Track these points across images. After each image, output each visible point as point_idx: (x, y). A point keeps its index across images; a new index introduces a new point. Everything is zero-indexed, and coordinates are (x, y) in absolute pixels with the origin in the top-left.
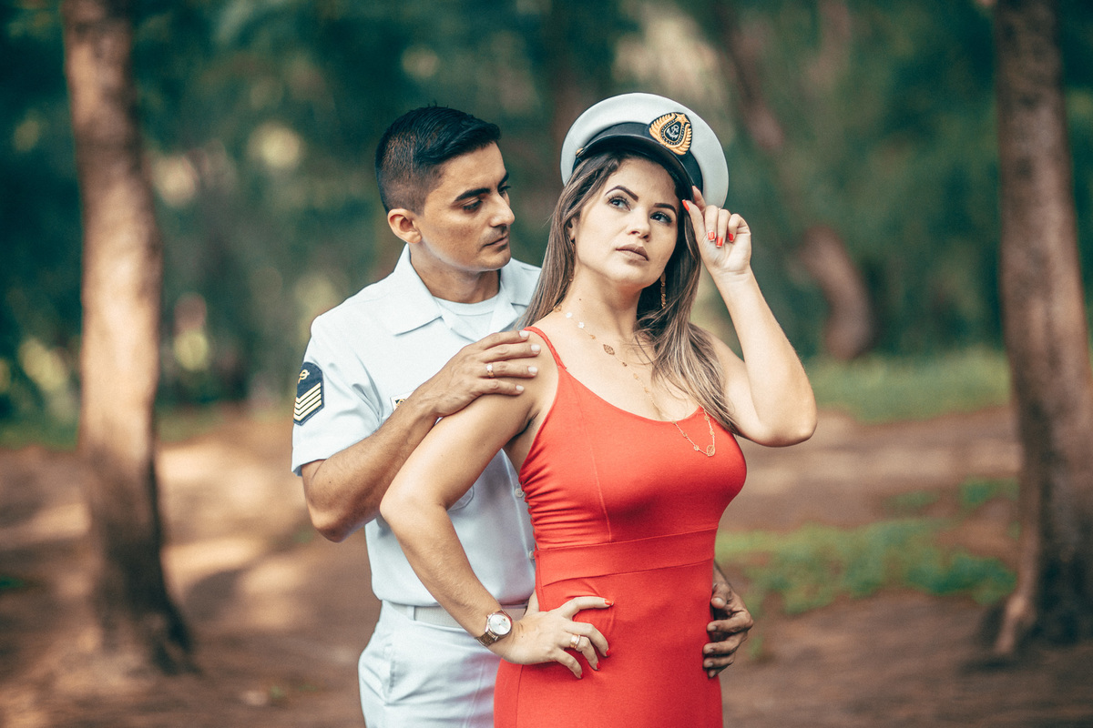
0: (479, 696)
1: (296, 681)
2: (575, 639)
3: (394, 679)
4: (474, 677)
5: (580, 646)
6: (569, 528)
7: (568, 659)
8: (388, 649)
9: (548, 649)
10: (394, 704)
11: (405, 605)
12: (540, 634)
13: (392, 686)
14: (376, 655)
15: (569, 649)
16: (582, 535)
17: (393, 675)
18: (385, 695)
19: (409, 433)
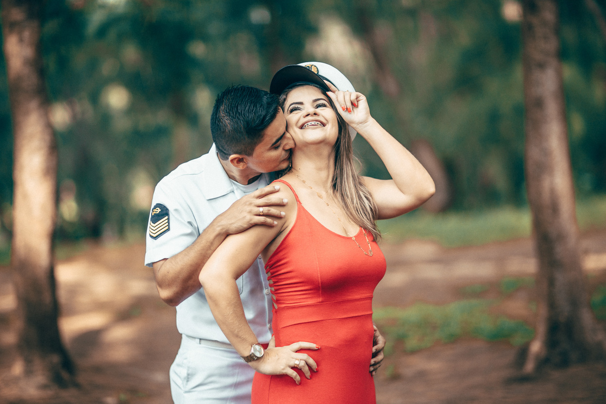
0: (236, 385)
1: (133, 391)
2: (297, 362)
3: (189, 377)
4: (233, 375)
5: (300, 365)
6: (297, 295)
7: (293, 373)
8: (185, 361)
9: (282, 367)
10: (189, 392)
11: (195, 338)
12: (279, 359)
13: (188, 381)
14: (179, 365)
15: (294, 368)
16: (305, 298)
17: (188, 375)
18: (183, 386)
19: (212, 243)
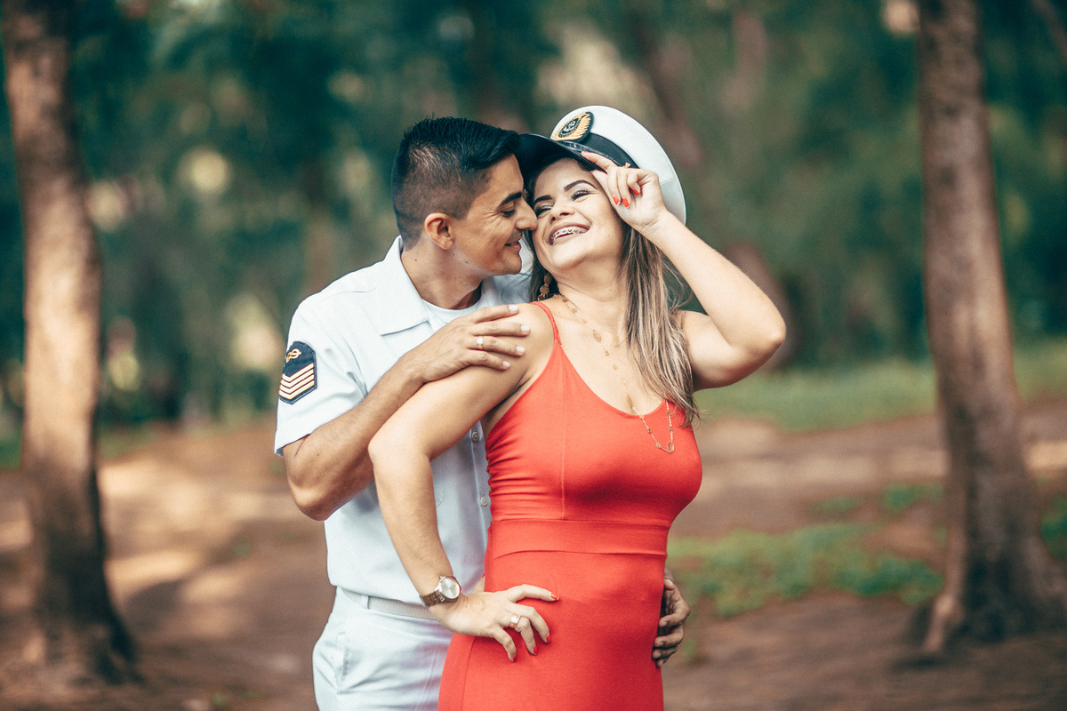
0: (430, 683)
1: (238, 688)
2: (516, 620)
3: (346, 667)
4: (425, 665)
5: (519, 626)
6: (524, 500)
7: (505, 639)
8: (341, 638)
9: (489, 625)
10: (346, 692)
11: (360, 594)
12: (484, 609)
13: (345, 674)
14: (329, 644)
15: (508, 629)
16: (536, 508)
17: (346, 663)
18: (337, 682)
